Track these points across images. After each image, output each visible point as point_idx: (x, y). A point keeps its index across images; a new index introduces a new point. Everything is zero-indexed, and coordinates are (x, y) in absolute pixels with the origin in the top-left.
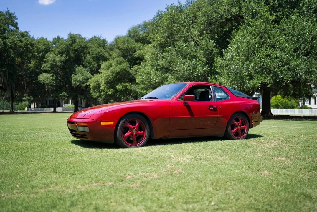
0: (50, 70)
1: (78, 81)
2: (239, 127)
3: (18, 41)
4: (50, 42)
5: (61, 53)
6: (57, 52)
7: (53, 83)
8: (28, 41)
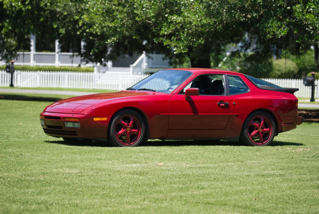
2: (260, 130)
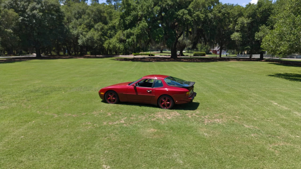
0: (240, 30)
1: (259, 37)
2: (165, 103)
3: (217, 12)
4: (243, 8)
5: (249, 17)
6: (245, 16)
7: (241, 39)
8: (226, 11)
